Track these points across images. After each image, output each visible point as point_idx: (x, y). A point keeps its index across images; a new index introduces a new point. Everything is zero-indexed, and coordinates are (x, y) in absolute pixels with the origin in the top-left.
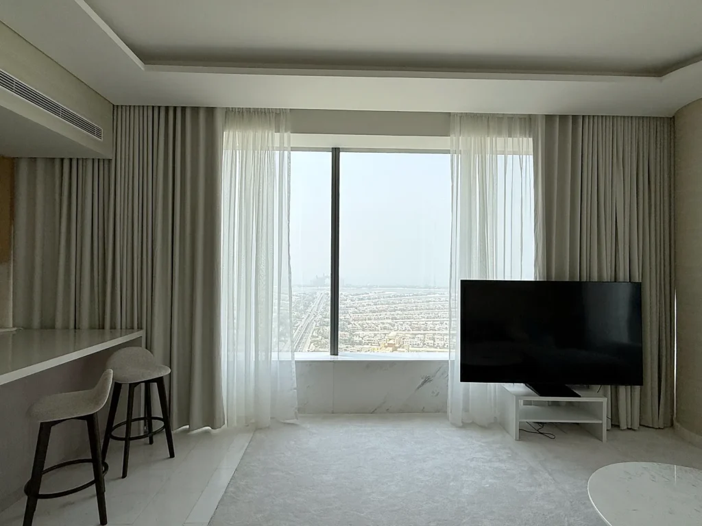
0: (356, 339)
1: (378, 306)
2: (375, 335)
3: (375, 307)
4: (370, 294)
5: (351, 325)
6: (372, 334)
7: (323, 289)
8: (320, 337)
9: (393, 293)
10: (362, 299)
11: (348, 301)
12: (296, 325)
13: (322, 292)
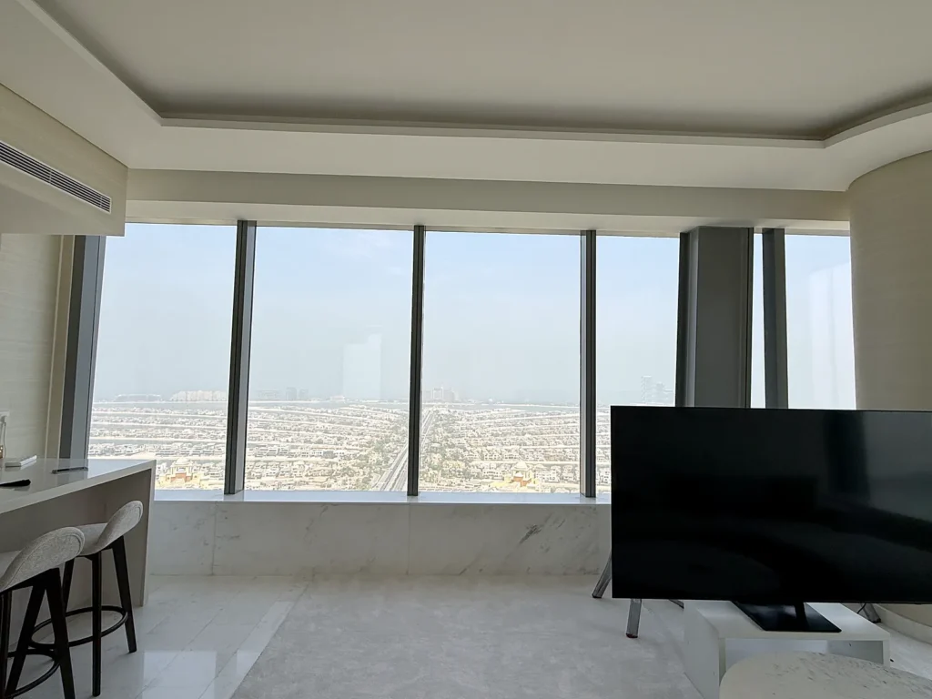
0: (474, 470)
1: (502, 428)
2: (498, 466)
3: (497, 429)
4: (492, 412)
5: (466, 453)
6: (494, 464)
7: (432, 406)
8: (427, 468)
9: (523, 411)
10: (481, 419)
11: (464, 421)
12: (396, 451)
13: (431, 409)
